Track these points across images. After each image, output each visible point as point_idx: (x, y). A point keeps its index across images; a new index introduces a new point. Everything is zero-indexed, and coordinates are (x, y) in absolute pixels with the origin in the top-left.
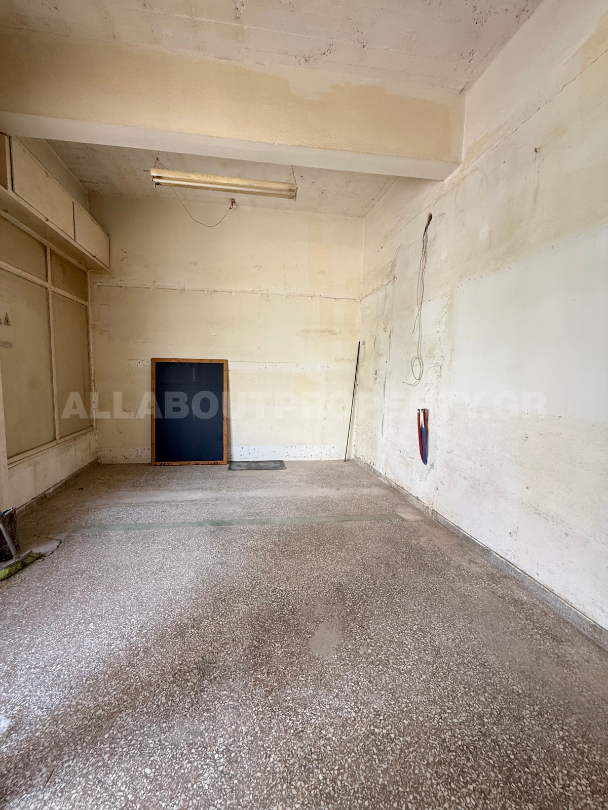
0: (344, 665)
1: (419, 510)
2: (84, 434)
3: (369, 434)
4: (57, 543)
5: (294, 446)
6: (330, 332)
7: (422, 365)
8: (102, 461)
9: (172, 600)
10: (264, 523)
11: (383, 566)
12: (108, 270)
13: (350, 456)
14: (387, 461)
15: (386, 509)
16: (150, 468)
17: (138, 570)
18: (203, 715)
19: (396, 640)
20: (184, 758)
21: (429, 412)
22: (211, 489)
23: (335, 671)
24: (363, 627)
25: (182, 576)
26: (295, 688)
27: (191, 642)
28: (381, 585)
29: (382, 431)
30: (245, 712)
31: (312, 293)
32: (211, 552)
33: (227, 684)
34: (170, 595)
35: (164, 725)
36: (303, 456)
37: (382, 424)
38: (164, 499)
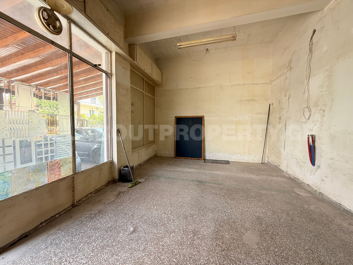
0: (261, 251)
1: (309, 191)
2: (153, 144)
3: (276, 150)
4: (145, 179)
5: (234, 155)
6: (254, 100)
7: (310, 111)
8: (157, 155)
9: (182, 205)
10: (220, 185)
11: (285, 214)
12: (161, 85)
13: (265, 161)
14: (287, 164)
15: (287, 188)
16: (174, 159)
17: (170, 193)
18: (194, 249)
19: (293, 250)
20: (188, 261)
21: (316, 136)
22: (197, 169)
23: (256, 253)
24: (272, 238)
25: (186, 198)
26: (235, 253)
27: (189, 222)
28: (283, 222)
29: (284, 148)
30: (212, 254)
31: (244, 83)
32: (197, 192)
33: (204, 241)
34: (181, 203)
35: (180, 247)
36: (239, 159)
37: (284, 145)
38: (179, 170)
